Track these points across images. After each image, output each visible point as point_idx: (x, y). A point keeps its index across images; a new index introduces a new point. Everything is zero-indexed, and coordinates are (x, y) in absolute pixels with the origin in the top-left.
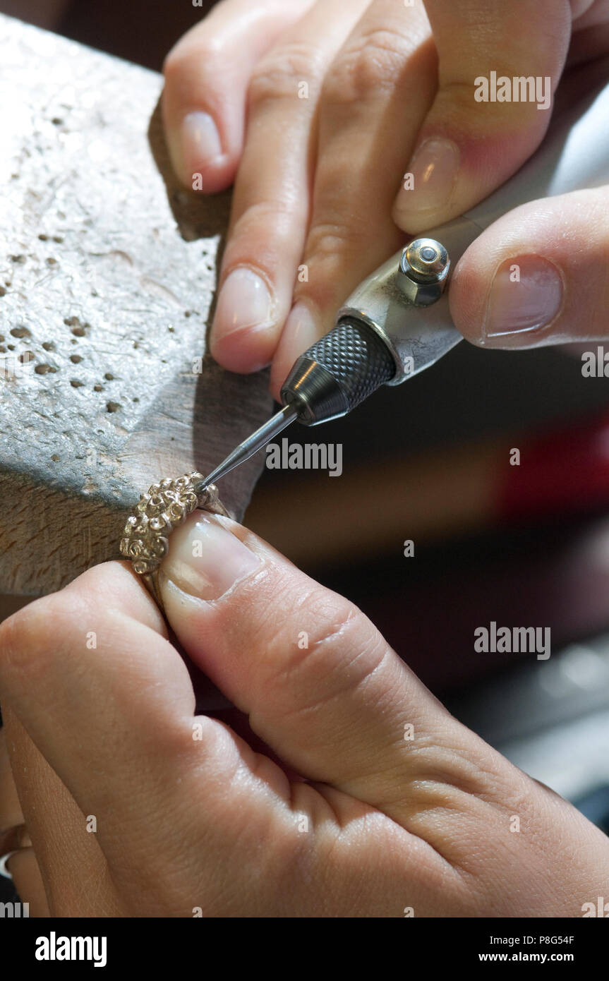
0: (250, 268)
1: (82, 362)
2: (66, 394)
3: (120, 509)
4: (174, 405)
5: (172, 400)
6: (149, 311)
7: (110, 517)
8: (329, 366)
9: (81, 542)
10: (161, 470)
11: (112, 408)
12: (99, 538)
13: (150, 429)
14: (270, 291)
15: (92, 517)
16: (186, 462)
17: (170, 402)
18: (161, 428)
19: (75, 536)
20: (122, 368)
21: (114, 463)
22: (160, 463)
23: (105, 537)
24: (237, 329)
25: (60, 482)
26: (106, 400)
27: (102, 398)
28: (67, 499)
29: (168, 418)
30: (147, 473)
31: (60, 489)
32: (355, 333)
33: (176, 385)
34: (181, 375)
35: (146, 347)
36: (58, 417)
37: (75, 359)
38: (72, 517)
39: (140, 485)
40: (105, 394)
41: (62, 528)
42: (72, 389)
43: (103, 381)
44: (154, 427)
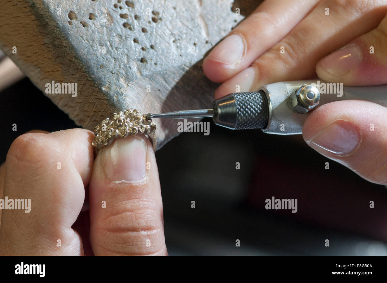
0: (242, 38)
1: (146, 33)
2: (128, 42)
3: (112, 105)
4: (170, 77)
5: (171, 74)
6: (192, 30)
7: (106, 106)
8: (239, 107)
9: (90, 107)
10: (144, 100)
11: (144, 61)
12: (98, 111)
13: (152, 80)
14: (244, 54)
15: (99, 100)
16: (158, 103)
17: (170, 74)
18: (157, 82)
19: (89, 103)
20: (161, 46)
21: (125, 84)
22: (146, 96)
23: (100, 112)
24: (218, 61)
25: (96, 78)
26: (143, 56)
27: (143, 54)
28: (94, 86)
29: (164, 80)
30: (136, 97)
31: (94, 81)
32: (261, 102)
33: (178, 69)
34: (183, 66)
35: (178, 44)
36: (117, 50)
37: (144, 30)
38: (92, 95)
39: (128, 101)
40: (145, 52)
41: (86, 96)
42: (133, 42)
43: (149, 47)
44: (154, 80)
